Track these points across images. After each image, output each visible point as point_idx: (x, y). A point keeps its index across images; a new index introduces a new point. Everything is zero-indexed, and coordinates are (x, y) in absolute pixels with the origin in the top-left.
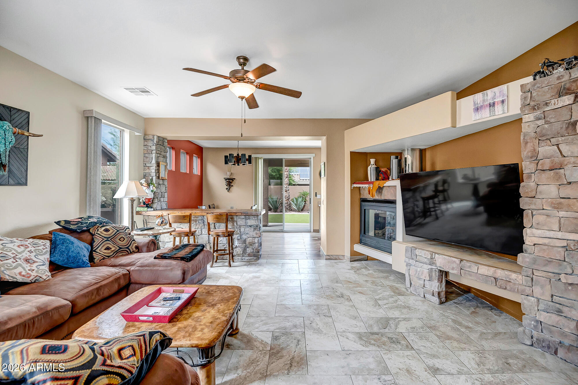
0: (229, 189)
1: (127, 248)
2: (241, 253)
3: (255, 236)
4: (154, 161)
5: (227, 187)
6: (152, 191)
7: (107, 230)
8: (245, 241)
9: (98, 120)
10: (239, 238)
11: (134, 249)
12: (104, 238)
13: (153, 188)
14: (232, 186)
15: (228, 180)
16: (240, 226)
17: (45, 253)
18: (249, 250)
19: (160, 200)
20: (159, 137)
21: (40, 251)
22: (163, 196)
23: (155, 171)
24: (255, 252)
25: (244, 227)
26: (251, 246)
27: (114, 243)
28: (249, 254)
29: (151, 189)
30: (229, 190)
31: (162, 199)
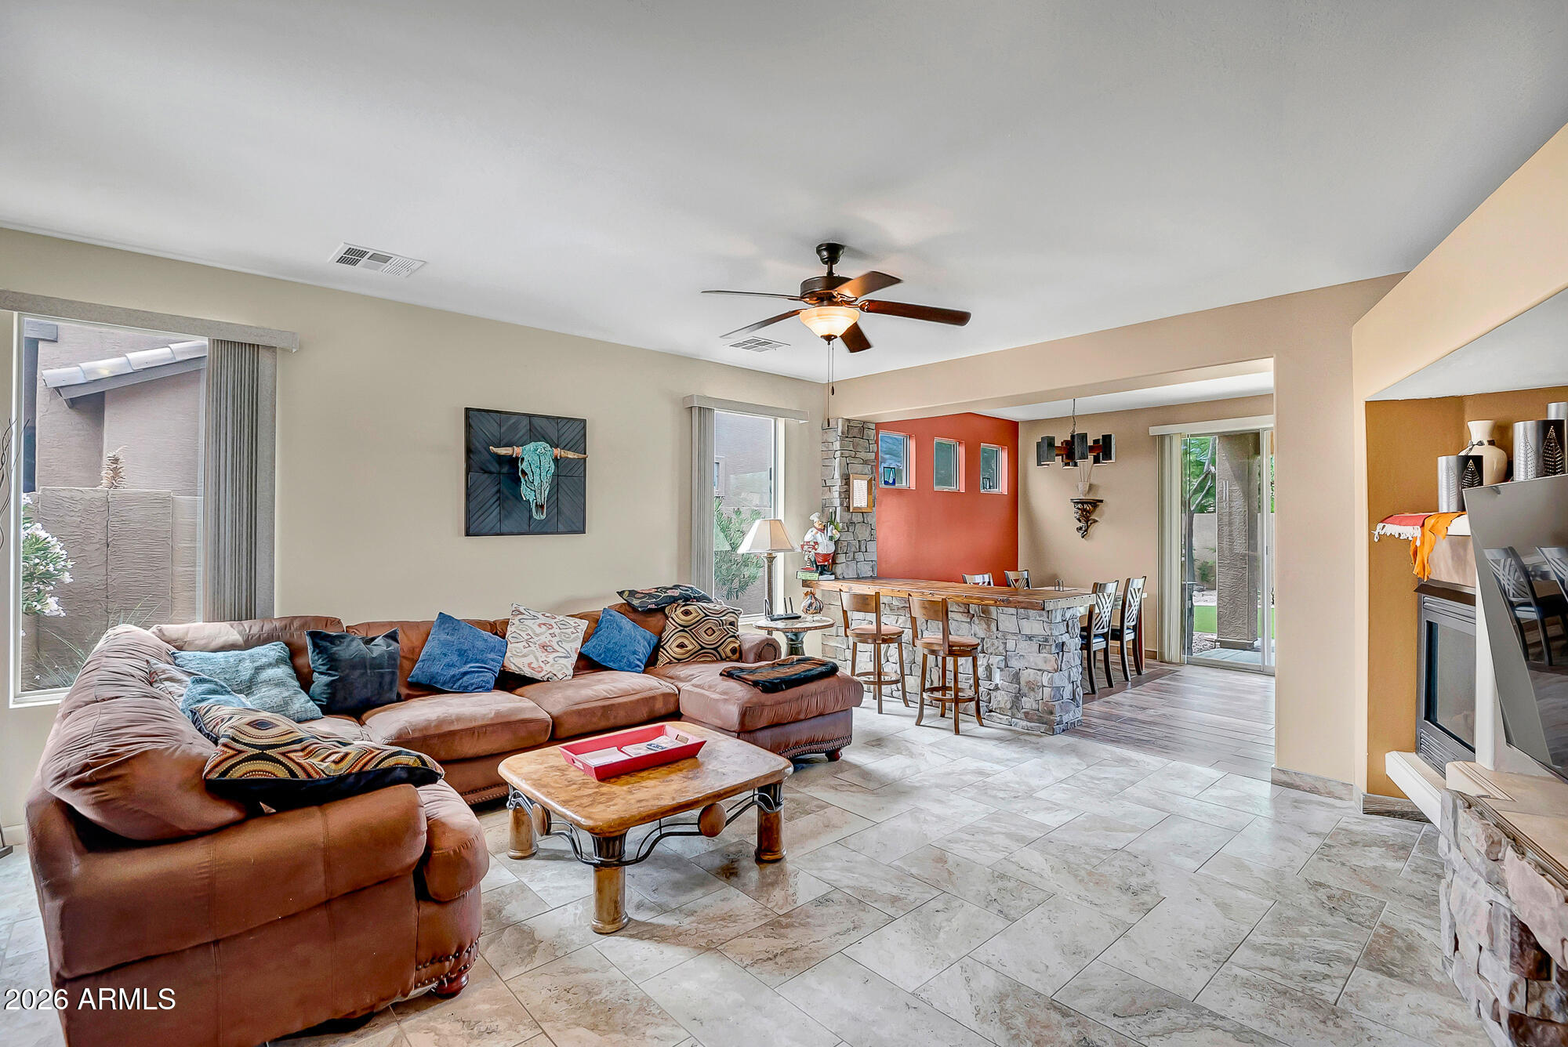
0: (1086, 531)
1: (715, 649)
2: (1009, 706)
3: (1042, 666)
4: (837, 475)
5: (1081, 525)
6: (831, 538)
7: (687, 613)
8: (1016, 678)
9: (707, 411)
10: (1002, 665)
11: (730, 654)
12: (678, 626)
13: (832, 533)
14: (1095, 521)
15: (1079, 506)
16: (1005, 634)
17: (574, 640)
18: (1028, 703)
19: (854, 559)
20: (849, 420)
21: (567, 636)
22: (863, 549)
23: (840, 495)
24: (1044, 711)
25: (1015, 638)
26: (1032, 693)
27: (695, 637)
28: (1027, 714)
29: (829, 534)
30: (1084, 532)
31: (860, 556)
